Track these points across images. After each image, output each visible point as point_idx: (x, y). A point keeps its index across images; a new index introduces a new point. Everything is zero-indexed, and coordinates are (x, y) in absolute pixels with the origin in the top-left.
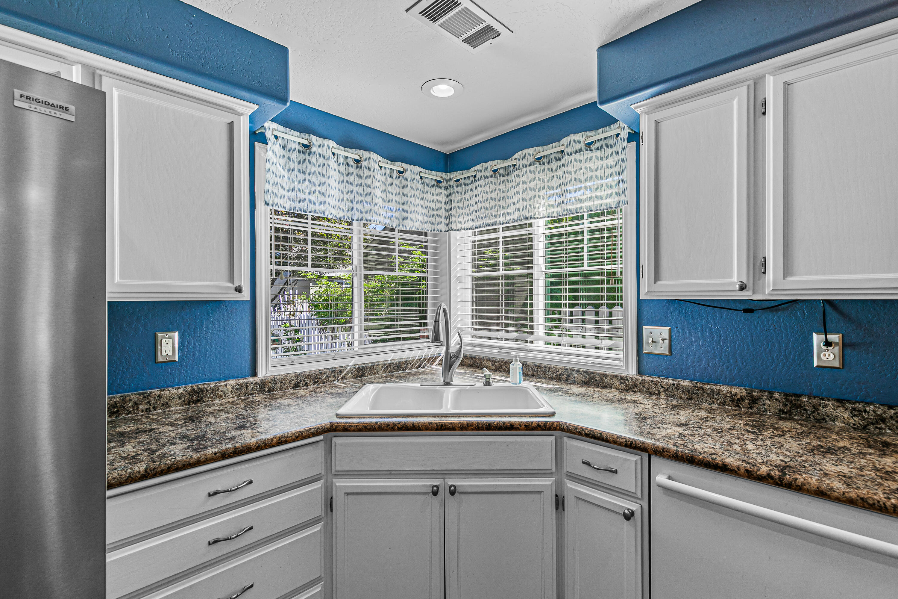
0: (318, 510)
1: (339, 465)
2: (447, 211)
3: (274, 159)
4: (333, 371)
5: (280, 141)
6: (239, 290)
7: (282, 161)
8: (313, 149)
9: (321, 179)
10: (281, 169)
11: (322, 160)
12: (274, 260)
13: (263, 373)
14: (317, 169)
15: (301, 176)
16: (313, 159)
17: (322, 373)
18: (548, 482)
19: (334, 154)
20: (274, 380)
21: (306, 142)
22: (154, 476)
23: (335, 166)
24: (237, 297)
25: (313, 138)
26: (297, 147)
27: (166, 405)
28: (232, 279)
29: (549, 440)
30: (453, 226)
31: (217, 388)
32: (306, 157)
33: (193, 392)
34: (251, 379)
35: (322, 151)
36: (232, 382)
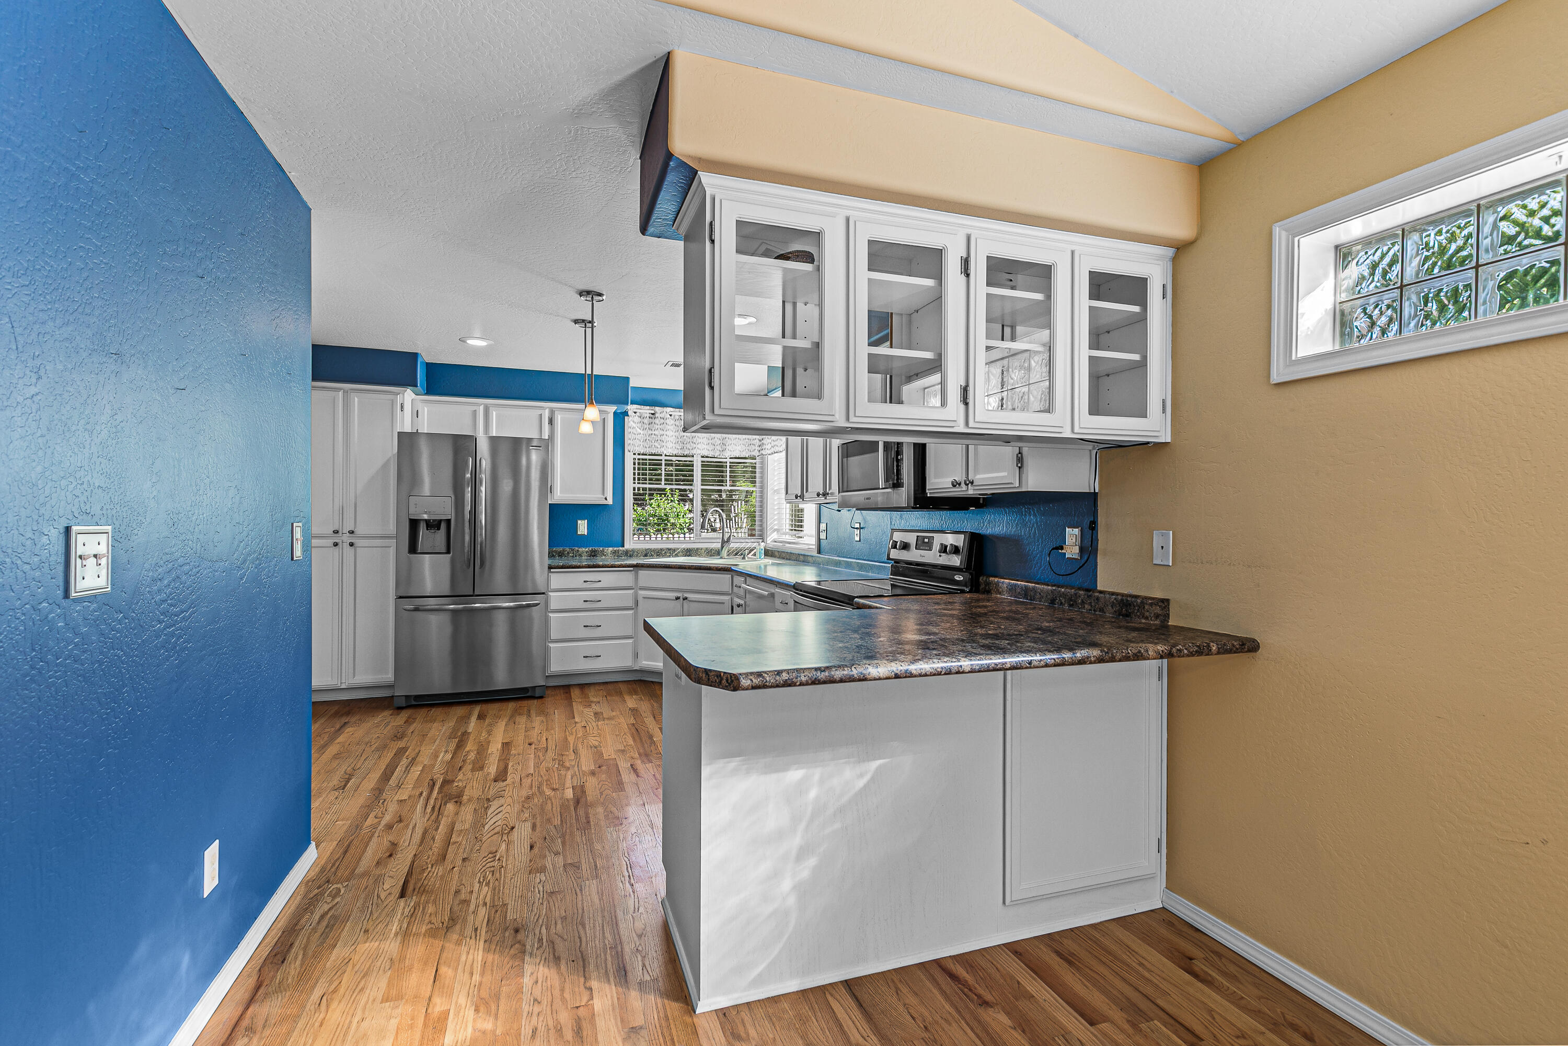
0: (630, 603)
1: (641, 583)
2: (760, 441)
3: (634, 425)
4: (669, 549)
5: (638, 414)
6: (606, 499)
7: (639, 425)
8: (657, 415)
9: (662, 432)
10: (638, 430)
11: (662, 421)
12: (636, 481)
13: (628, 546)
14: (659, 426)
15: (650, 432)
16: (657, 421)
17: (661, 549)
18: (726, 598)
19: (671, 415)
20: (633, 551)
21: (653, 412)
22: (565, 568)
23: (672, 422)
24: (605, 502)
25: (657, 409)
26: (648, 415)
27: (580, 555)
28: (603, 494)
29: (727, 577)
30: (763, 452)
31: (603, 550)
32: (653, 421)
33: (592, 551)
34: (621, 548)
35: (662, 415)
36: (611, 549)
